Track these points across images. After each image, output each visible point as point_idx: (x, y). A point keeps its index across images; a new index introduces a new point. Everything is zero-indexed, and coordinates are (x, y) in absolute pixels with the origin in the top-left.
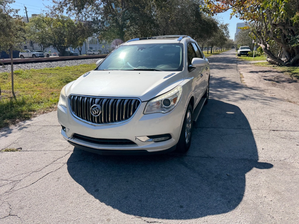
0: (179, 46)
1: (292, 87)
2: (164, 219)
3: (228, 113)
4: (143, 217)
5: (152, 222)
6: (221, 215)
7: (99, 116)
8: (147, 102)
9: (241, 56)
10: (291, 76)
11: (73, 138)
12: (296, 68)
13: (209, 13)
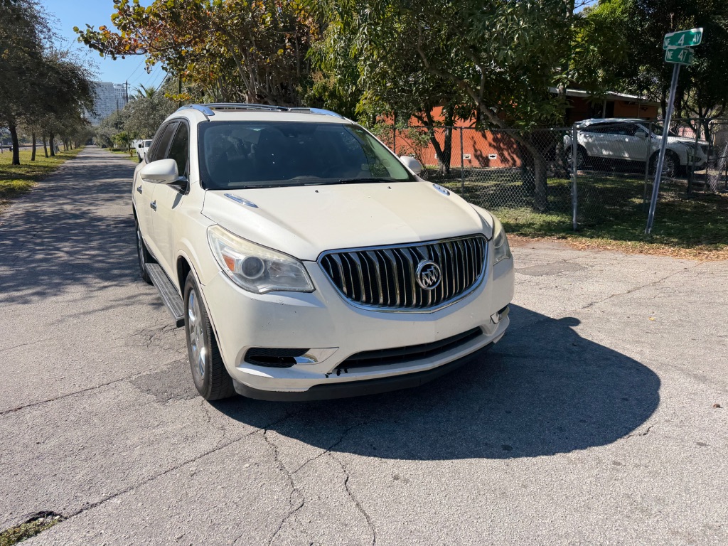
5: (647, 431)
8: (492, 240)
11: (340, 370)
13: (102, 51)
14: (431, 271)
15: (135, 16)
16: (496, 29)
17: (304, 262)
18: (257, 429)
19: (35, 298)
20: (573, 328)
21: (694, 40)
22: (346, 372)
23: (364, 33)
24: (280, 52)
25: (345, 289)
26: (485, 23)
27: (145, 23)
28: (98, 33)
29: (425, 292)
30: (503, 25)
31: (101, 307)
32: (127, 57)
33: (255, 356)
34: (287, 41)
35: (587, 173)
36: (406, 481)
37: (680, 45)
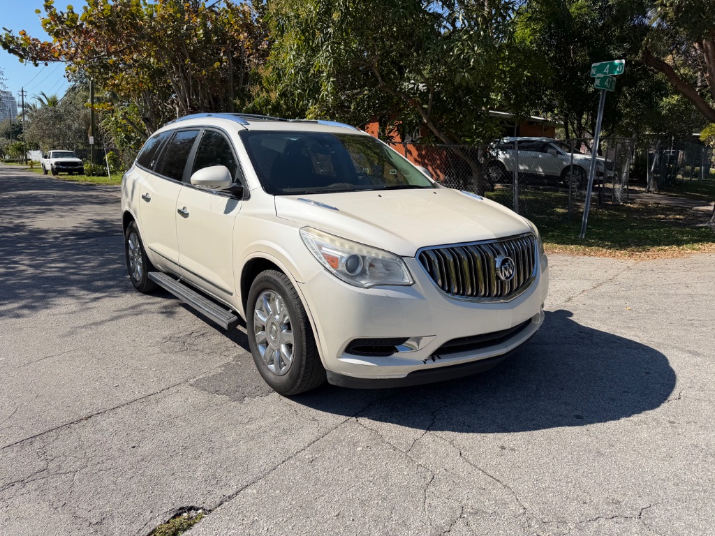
5: (680, 396)
13: (22, 57)
14: (509, 265)
15: (68, 23)
16: (453, 53)
17: (404, 259)
18: (348, 418)
19: (25, 312)
20: (570, 318)
21: (618, 69)
22: (440, 358)
23: (328, 51)
24: (217, 64)
25: (440, 282)
26: (443, 47)
27: (80, 31)
28: (18, 38)
29: (503, 284)
30: (460, 50)
31: (108, 318)
32: (50, 63)
33: (357, 347)
34: (222, 54)
35: (507, 186)
36: (512, 449)
37: (605, 73)
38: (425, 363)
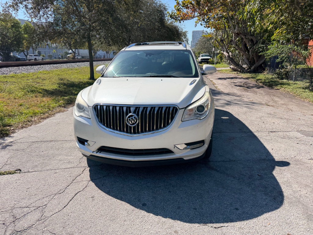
0: (187, 53)
1: (262, 92)
2: (228, 222)
3: (223, 118)
4: (208, 223)
5: (219, 227)
6: (275, 211)
7: (135, 126)
8: (184, 109)
9: (202, 63)
10: (256, 82)
11: (99, 151)
12: (258, 75)
13: (176, 20)
17: (90, 107)
18: (87, 166)
22: (100, 153)
25: (100, 120)
29: (131, 127)
38: (93, 152)
